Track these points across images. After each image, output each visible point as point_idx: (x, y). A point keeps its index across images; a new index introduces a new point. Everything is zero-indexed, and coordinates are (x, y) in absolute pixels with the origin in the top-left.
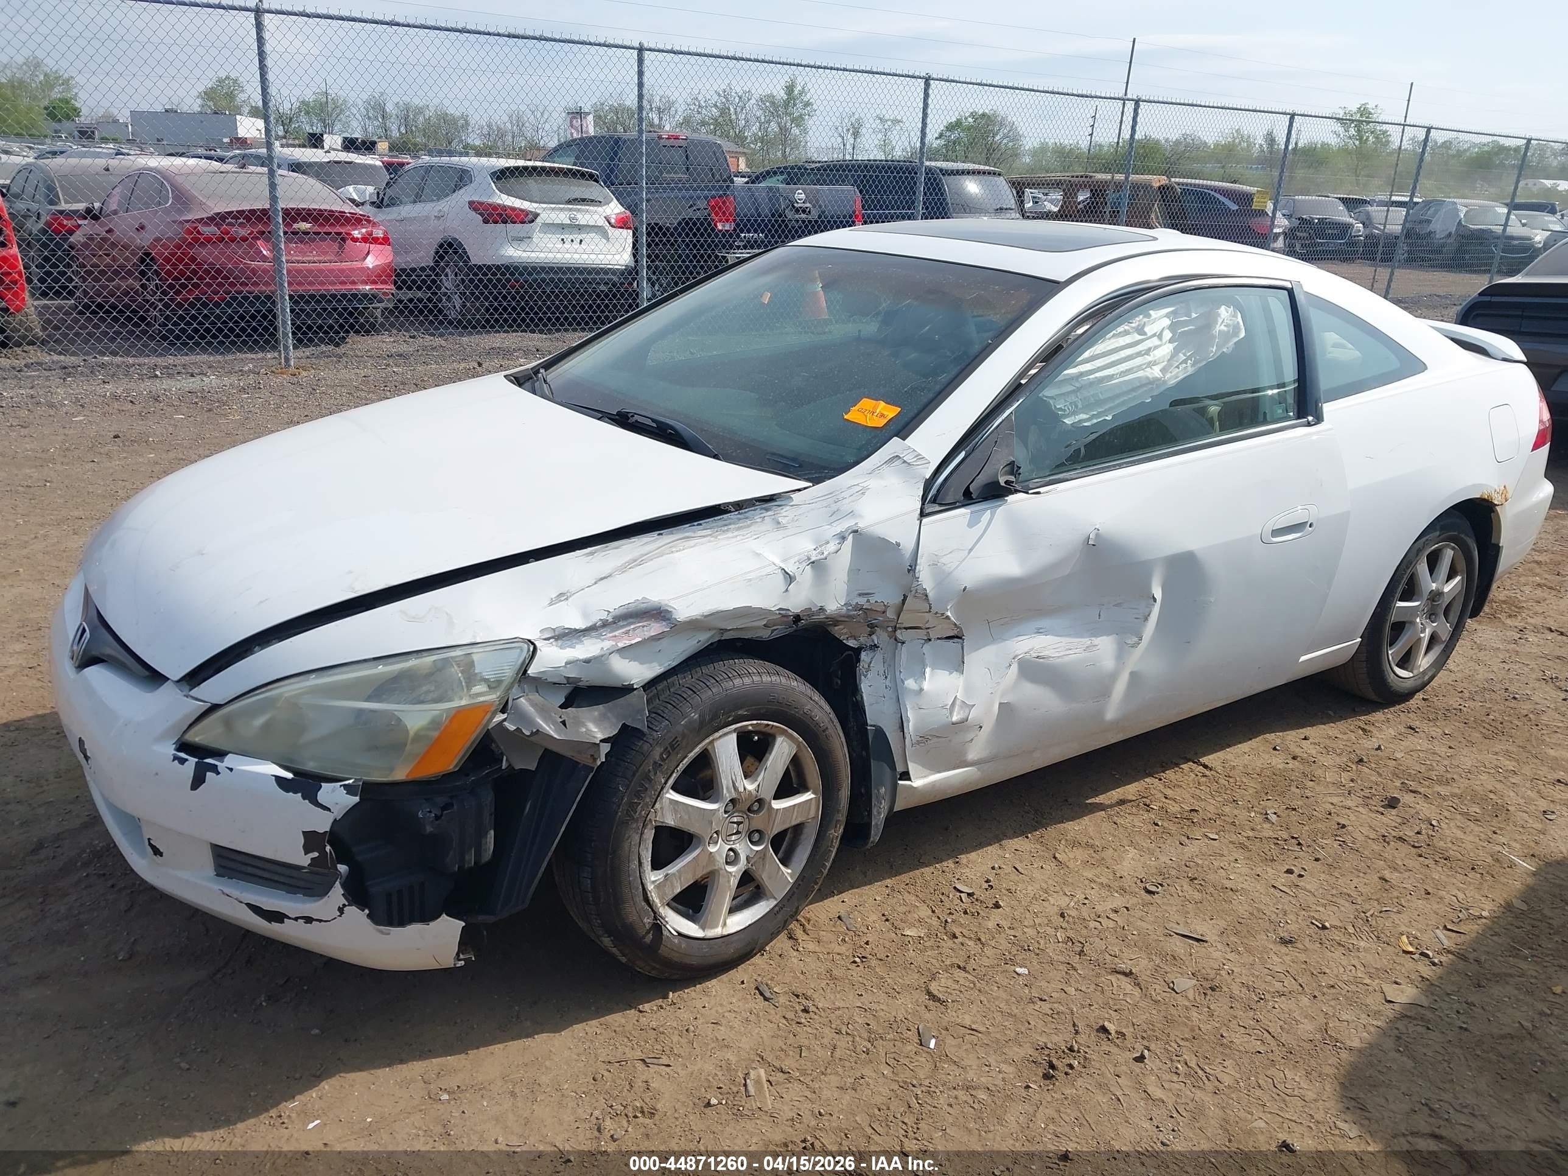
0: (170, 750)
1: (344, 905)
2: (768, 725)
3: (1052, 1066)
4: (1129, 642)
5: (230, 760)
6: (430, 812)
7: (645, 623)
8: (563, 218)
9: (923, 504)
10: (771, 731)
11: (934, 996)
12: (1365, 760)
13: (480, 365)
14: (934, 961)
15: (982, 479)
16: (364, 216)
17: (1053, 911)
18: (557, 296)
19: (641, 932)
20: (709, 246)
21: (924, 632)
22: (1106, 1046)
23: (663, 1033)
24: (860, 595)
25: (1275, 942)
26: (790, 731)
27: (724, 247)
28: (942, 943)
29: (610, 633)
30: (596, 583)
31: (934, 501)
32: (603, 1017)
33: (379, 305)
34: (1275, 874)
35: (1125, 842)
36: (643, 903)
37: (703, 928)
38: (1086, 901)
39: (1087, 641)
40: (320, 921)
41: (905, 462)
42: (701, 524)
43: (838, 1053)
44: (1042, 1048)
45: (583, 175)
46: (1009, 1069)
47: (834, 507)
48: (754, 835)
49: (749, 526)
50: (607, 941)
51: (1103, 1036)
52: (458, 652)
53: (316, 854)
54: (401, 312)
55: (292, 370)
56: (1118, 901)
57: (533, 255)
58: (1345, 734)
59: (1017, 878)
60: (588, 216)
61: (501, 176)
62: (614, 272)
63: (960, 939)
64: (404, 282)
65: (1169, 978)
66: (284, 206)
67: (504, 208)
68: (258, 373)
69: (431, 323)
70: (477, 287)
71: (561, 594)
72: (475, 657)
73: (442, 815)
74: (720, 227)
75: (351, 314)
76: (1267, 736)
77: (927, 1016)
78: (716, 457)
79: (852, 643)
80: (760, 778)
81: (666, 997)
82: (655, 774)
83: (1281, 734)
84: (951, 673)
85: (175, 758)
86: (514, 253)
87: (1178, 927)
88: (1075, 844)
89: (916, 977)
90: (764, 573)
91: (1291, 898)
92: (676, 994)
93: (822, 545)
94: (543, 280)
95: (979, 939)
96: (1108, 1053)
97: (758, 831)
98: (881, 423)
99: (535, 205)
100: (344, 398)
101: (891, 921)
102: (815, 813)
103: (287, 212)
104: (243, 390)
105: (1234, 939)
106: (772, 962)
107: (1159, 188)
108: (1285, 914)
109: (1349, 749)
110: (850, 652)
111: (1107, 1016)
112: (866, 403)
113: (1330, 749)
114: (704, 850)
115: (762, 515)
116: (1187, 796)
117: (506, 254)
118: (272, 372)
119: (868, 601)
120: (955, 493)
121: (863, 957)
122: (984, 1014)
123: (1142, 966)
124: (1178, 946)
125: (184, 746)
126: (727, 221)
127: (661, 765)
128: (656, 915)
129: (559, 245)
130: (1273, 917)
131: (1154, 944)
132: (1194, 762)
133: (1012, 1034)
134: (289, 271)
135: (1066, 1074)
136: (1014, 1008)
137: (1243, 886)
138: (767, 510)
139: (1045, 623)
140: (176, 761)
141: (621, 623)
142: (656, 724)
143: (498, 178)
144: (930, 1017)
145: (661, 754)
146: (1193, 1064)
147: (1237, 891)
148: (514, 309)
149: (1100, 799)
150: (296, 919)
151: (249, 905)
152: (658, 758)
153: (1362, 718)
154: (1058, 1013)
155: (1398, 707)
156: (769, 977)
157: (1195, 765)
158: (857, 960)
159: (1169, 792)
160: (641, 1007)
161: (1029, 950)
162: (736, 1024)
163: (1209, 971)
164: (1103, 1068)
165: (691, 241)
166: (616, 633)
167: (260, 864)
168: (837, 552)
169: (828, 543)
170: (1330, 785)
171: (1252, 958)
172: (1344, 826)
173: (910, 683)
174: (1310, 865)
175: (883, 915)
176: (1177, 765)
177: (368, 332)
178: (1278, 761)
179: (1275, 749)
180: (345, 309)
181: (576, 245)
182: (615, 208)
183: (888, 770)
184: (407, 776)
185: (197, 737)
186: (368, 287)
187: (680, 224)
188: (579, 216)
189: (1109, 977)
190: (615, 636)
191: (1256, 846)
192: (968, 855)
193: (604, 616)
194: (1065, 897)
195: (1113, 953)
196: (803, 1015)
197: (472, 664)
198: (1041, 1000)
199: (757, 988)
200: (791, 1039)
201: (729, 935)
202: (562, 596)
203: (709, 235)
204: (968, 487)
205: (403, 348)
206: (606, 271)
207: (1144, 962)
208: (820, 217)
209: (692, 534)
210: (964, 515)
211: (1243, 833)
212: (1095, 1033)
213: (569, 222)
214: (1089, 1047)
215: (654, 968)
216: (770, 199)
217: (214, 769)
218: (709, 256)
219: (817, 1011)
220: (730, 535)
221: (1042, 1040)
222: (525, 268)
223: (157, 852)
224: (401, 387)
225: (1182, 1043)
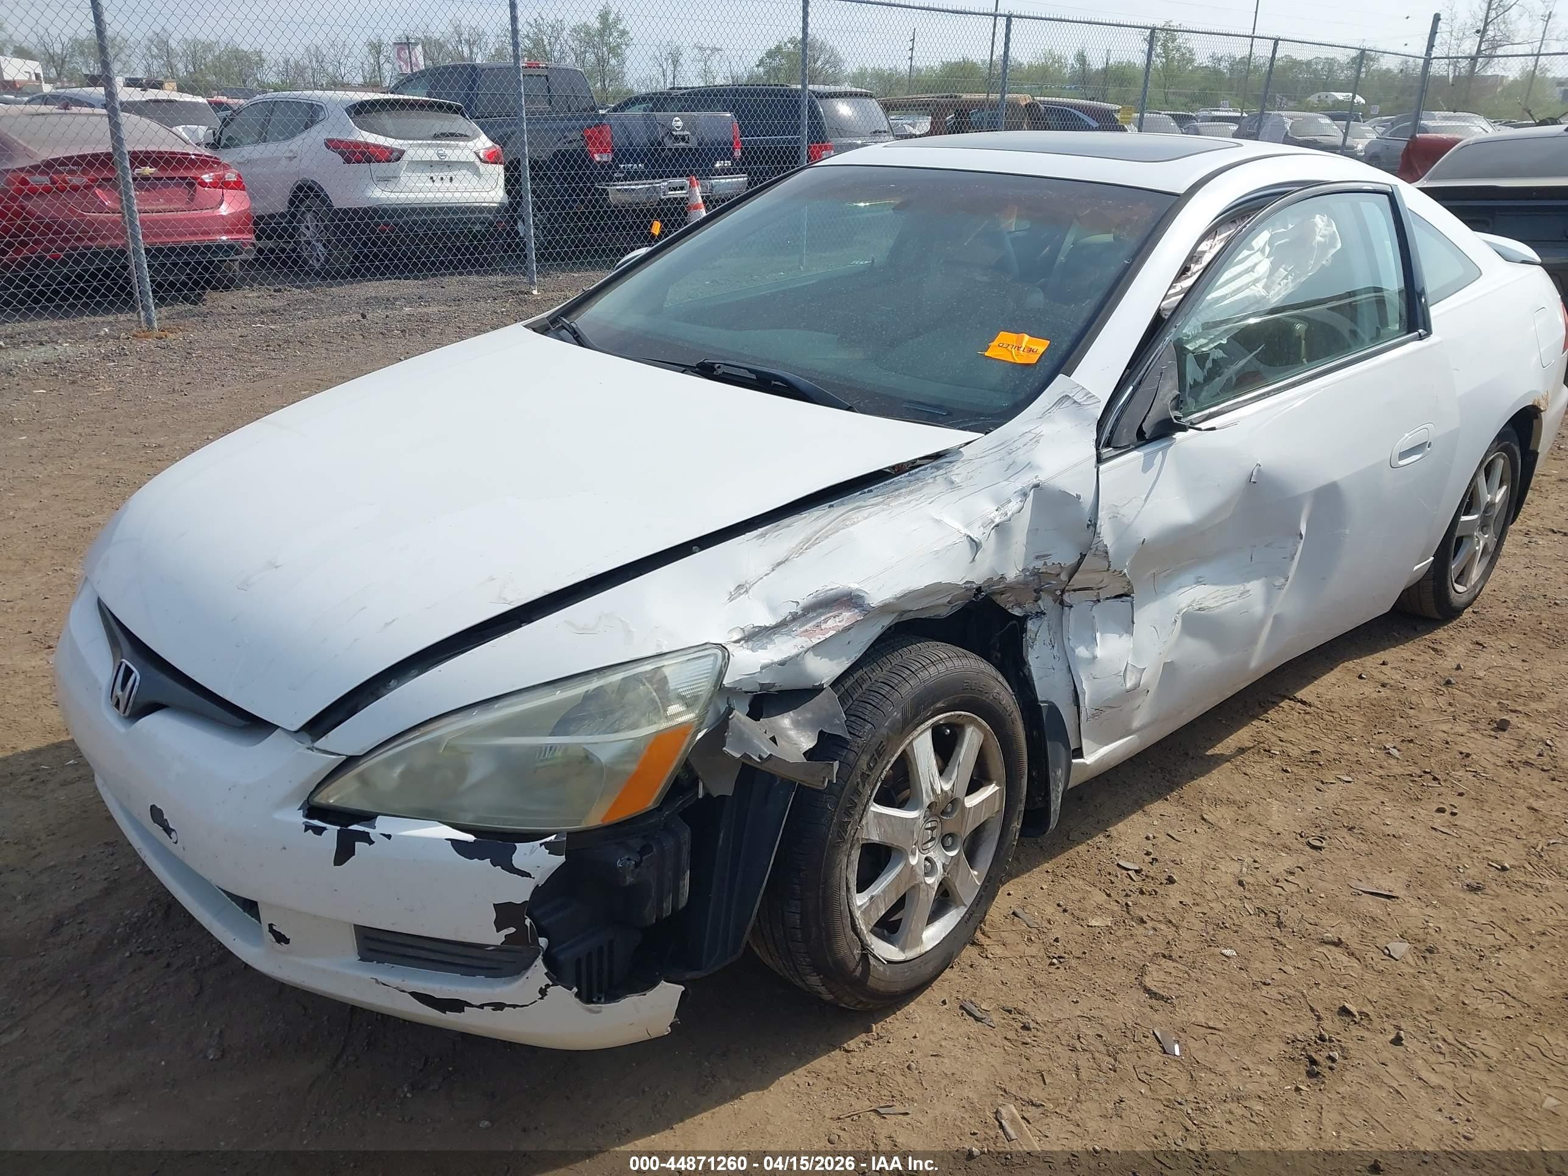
0: (299, 818)
1: (548, 986)
2: (960, 715)
3: (1313, 1062)
4: (1277, 583)
5: (383, 825)
6: (629, 859)
7: (836, 613)
8: (431, 154)
9: (1097, 449)
10: (961, 722)
11: (1155, 994)
12: (1453, 682)
13: (364, 316)
14: (1135, 953)
15: (1153, 417)
16: (211, 157)
17: (1229, 880)
18: (431, 239)
19: (852, 965)
20: (588, 178)
21: (1095, 593)
22: (1356, 1031)
23: (884, 1074)
24: (1037, 558)
25: (1463, 891)
26: (979, 719)
27: (603, 179)
28: (1134, 931)
29: (800, 627)
30: (773, 570)
31: (1108, 444)
32: (808, 1063)
33: (237, 257)
34: (1425, 812)
35: (1264, 794)
36: (852, 933)
37: (903, 949)
38: (1257, 865)
39: (1240, 588)
40: (514, 1006)
41: (1075, 402)
42: (871, 491)
43: (1084, 1074)
44: (1293, 1042)
45: (440, 106)
46: (1271, 1070)
47: (1009, 460)
48: (946, 840)
49: (920, 489)
50: (814, 980)
51: (1348, 1019)
52: (648, 667)
53: (512, 930)
54: (263, 265)
55: (156, 333)
56: (1287, 861)
57: (402, 195)
58: (1419, 655)
59: (1175, 847)
60: (458, 152)
61: (359, 110)
62: (489, 210)
63: (1150, 924)
64: (263, 231)
65: (1381, 942)
66: (131, 149)
67: (367, 145)
68: (118, 338)
69: (297, 275)
70: (343, 233)
71: (739, 587)
72: (667, 671)
73: (641, 860)
74: (598, 159)
75: (206, 269)
76: (1346, 664)
77: (1156, 1017)
78: (849, 409)
79: (1017, 612)
80: (954, 776)
81: (869, 1030)
82: (864, 785)
83: (1358, 661)
84: (1120, 637)
85: (308, 828)
86: (381, 195)
87: (1361, 883)
88: (1216, 802)
89: (1124, 974)
90: (950, 543)
91: (1455, 840)
92: (879, 1025)
93: (1003, 506)
94: (415, 223)
95: (1170, 922)
96: (1362, 1039)
97: (950, 835)
98: (1033, 359)
99: (401, 142)
100: (225, 361)
101: (1069, 911)
102: (999, 805)
103: (134, 155)
104: (106, 358)
105: (1422, 891)
106: (965, 975)
107: (1026, 106)
108: (1459, 858)
109: (1431, 672)
110: (1014, 622)
111: (1339, 995)
112: (1004, 337)
113: (1413, 673)
114: (907, 864)
115: (933, 475)
116: (1300, 737)
117: (373, 196)
118: (134, 336)
119: (1045, 564)
120: (1127, 434)
121: (1059, 957)
122: (1215, 1008)
123: (1347, 933)
124: (1373, 906)
125: (313, 810)
126: (605, 150)
127: (868, 775)
128: (864, 947)
129: (430, 184)
130: (1448, 862)
131: (1347, 907)
132: (1290, 699)
133: (1254, 1029)
134: (142, 222)
135: (1331, 1068)
136: (1242, 998)
137: (1403, 831)
138: (938, 468)
139: (1203, 571)
140: (310, 831)
141: (811, 615)
142: (859, 728)
143: (358, 113)
144: (1159, 1021)
145: (868, 764)
146: (1451, 1040)
147: (1400, 837)
148: (386, 255)
149: (1218, 749)
150: (482, 1006)
151: (415, 995)
152: (865, 767)
153: (1427, 637)
154: (1289, 998)
155: (1455, 622)
156: (970, 992)
157: (1292, 702)
158: (1055, 961)
159: (1281, 734)
160: (845, 1045)
161: (1226, 927)
162: (958, 1052)
163: (1417, 931)
164: (1365, 1057)
165: (569, 174)
166: (807, 627)
167: (428, 945)
168: (1019, 512)
169: (1009, 501)
170: (1432, 712)
171: (1451, 912)
172: (1468, 755)
173: (1082, 651)
174: (1457, 800)
175: (1059, 905)
176: (1276, 704)
177: (227, 288)
178: (1369, 690)
179: (1360, 677)
180: (199, 263)
181: (447, 184)
182: (483, 143)
183: (1063, 750)
184: (602, 821)
185: (331, 797)
186: (224, 238)
187: (556, 156)
188: (448, 152)
189: (1320, 949)
190: (807, 630)
191: (1394, 786)
192: (1116, 827)
193: (794, 609)
194: (1233, 862)
195: (1312, 921)
196: (1025, 1033)
197: (664, 680)
198: (1265, 984)
199: (962, 1007)
200: (1026, 1065)
201: (926, 952)
202: (742, 588)
203: (588, 167)
204: (1141, 427)
205: (270, 303)
206: (481, 210)
207: (1347, 928)
208: (700, 144)
209: (863, 504)
210: (1139, 457)
211: (1373, 772)
212: (1338, 1018)
213: (438, 159)
214: (1339, 1034)
215: (861, 1002)
216: (648, 127)
217: (366, 838)
218: (589, 190)
219: (1038, 1027)
220: (902, 500)
221: (1289, 1031)
222: (395, 210)
223: (281, 938)
224: (285, 346)
225: (1429, 1017)
